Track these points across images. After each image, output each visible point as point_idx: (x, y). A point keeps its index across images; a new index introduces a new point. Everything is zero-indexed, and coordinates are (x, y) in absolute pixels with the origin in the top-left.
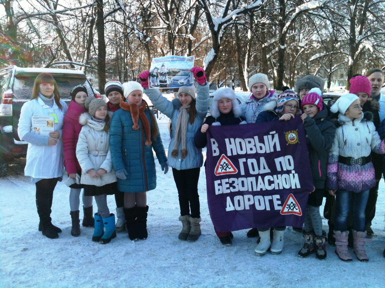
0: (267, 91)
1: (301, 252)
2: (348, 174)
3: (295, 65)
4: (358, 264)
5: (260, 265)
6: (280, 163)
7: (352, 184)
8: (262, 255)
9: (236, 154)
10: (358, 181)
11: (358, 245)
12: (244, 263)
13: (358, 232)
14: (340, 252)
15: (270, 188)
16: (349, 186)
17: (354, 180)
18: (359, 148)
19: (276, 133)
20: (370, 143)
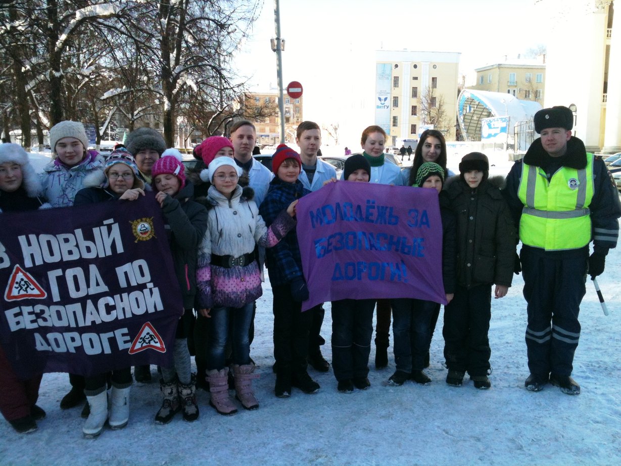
0: (85, 152)
1: (159, 416)
2: (227, 281)
3: (74, 104)
4: (246, 415)
5: (97, 452)
6: (126, 273)
7: (232, 297)
8: (96, 436)
9: (42, 263)
10: (240, 290)
11: (242, 387)
12: (68, 456)
13: (242, 367)
14: (218, 403)
15: (108, 319)
16: (227, 298)
17: (235, 290)
18: (241, 242)
19: (115, 222)
20: (253, 233)
